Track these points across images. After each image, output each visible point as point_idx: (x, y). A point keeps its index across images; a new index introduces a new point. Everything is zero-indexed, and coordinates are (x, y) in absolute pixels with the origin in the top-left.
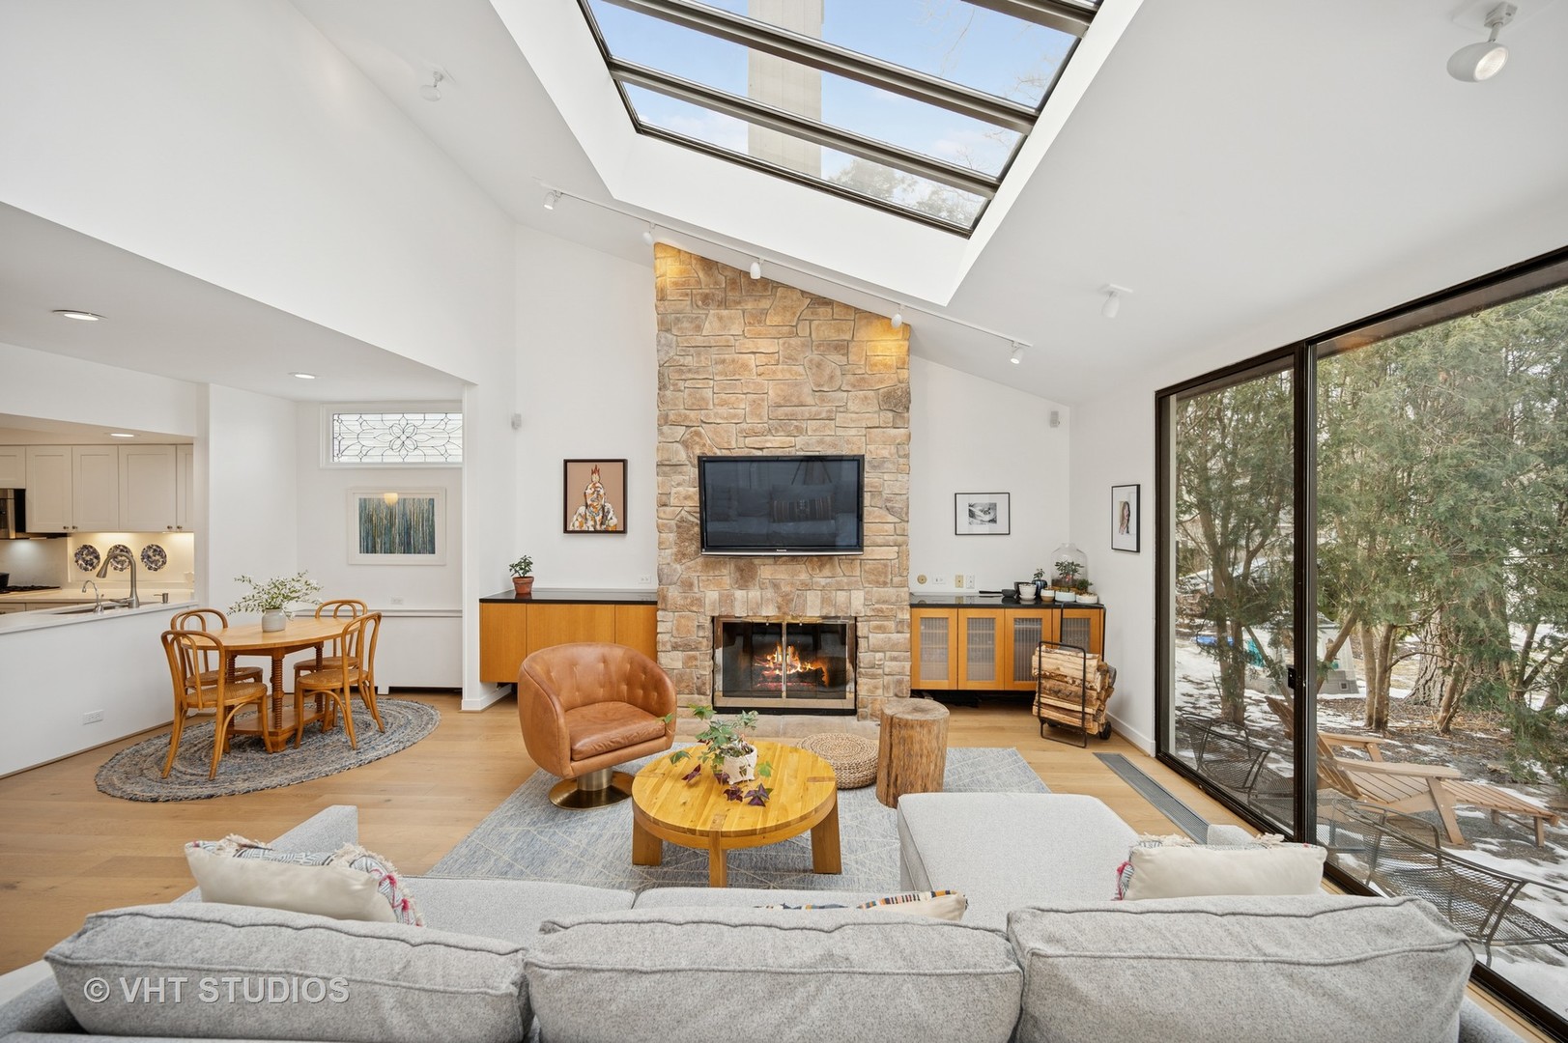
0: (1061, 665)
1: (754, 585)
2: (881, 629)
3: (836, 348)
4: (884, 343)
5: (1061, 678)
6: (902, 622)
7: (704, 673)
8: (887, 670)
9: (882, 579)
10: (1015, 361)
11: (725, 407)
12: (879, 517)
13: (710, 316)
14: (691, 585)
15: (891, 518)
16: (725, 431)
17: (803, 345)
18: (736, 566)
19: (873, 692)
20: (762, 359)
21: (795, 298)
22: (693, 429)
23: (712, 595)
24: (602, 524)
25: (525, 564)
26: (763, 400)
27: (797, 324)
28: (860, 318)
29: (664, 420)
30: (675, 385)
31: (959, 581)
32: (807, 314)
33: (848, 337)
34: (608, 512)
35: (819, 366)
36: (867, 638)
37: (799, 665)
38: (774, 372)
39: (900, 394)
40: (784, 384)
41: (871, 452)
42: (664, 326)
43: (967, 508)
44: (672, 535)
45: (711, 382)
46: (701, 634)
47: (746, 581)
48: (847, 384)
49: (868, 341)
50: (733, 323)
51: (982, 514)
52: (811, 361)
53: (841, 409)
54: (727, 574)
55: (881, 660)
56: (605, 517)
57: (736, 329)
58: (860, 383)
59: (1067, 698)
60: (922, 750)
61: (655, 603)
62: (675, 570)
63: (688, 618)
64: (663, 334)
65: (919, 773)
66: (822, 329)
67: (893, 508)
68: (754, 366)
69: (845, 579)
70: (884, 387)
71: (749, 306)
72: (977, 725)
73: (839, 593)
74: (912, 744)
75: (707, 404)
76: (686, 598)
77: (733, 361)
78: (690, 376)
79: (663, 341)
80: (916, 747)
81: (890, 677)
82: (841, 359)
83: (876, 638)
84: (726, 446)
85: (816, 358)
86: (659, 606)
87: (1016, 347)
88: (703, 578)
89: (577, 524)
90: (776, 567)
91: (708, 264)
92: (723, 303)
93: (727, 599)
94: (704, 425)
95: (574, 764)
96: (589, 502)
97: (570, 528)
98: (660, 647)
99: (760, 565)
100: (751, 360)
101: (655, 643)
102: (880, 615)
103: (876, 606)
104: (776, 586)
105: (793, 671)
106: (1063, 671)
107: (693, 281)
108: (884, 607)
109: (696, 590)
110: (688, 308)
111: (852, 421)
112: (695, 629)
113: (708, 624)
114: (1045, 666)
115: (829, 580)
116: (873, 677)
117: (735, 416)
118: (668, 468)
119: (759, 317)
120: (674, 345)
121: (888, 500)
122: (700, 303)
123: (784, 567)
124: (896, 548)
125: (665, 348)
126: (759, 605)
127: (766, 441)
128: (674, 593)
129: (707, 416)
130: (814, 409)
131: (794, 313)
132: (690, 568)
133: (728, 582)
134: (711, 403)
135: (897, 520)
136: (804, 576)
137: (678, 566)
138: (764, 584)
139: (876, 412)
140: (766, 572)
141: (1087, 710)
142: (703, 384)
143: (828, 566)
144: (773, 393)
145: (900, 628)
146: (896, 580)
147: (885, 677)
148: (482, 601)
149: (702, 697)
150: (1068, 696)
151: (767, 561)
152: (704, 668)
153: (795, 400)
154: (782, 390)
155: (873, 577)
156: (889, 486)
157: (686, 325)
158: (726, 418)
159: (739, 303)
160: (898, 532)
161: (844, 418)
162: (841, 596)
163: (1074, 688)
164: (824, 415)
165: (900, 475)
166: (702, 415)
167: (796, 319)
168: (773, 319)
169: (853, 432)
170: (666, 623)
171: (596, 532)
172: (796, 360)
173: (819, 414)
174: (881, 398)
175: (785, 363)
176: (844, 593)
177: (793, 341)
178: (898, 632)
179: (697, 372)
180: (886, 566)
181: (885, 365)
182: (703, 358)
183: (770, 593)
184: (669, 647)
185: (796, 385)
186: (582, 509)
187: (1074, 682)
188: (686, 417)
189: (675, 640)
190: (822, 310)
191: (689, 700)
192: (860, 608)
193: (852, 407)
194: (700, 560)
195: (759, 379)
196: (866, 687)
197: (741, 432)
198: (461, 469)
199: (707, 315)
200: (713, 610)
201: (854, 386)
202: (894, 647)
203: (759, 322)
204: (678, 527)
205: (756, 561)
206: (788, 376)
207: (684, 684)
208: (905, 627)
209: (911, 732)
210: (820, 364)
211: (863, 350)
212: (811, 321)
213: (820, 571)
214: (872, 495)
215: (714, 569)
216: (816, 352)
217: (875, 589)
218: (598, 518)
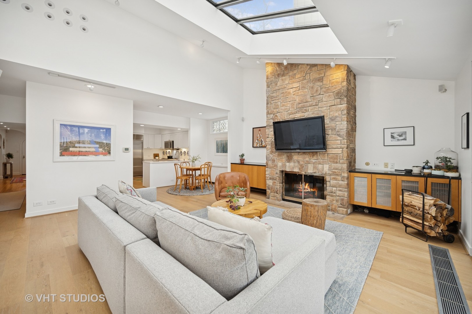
0: (413, 201)
1: (292, 161)
2: (335, 179)
3: (318, 80)
4: (336, 74)
5: (413, 206)
6: (343, 177)
7: (278, 187)
8: (337, 194)
9: (336, 161)
10: (387, 67)
11: (284, 107)
12: (335, 138)
13: (280, 80)
14: (274, 161)
15: (339, 138)
16: (284, 114)
17: (307, 82)
18: (287, 155)
19: (332, 202)
20: (294, 89)
21: (304, 67)
22: (275, 115)
23: (280, 164)
24: (261, 145)
25: (243, 155)
26: (295, 102)
27: (305, 76)
28: (327, 68)
29: (268, 113)
30: (270, 102)
31: (386, 165)
32: (309, 71)
33: (323, 75)
34: (263, 141)
35: (312, 88)
36: (330, 182)
37: (309, 189)
38: (298, 93)
39: (342, 91)
40: (301, 96)
41: (331, 115)
42: (268, 86)
43: (390, 135)
44: (270, 146)
45: (280, 100)
46: (277, 176)
47: (290, 160)
48: (322, 92)
49: (330, 75)
50: (286, 80)
51: (398, 137)
52: (310, 87)
53: (321, 101)
54: (284, 157)
55: (335, 190)
56: (262, 143)
57: (287, 82)
58: (327, 90)
59: (415, 216)
60: (311, 214)
61: (265, 166)
62: (270, 156)
63: (274, 171)
64: (268, 88)
65: (310, 222)
66: (314, 75)
67: (339, 134)
68: (292, 92)
69: (322, 160)
70: (336, 90)
71: (291, 74)
72: (378, 222)
73: (319, 165)
74: (308, 212)
75: (279, 106)
76: (273, 164)
77: (286, 92)
78: (274, 99)
79: (267, 91)
80: (309, 213)
81: (339, 197)
82: (319, 84)
83: (333, 182)
84: (284, 118)
85: (311, 85)
86: (266, 167)
87: (387, 61)
88: (278, 159)
89: (255, 145)
90: (299, 156)
91: (280, 65)
92: (283, 75)
93: (284, 165)
94: (278, 113)
95: (220, 198)
96: (258, 139)
97: (254, 146)
98: (267, 179)
99: (294, 155)
100: (291, 91)
101: (265, 177)
102: (334, 173)
103: (333, 170)
104: (299, 162)
105: (307, 191)
106: (413, 203)
107: (275, 71)
108: (336, 171)
109: (276, 162)
110: (274, 79)
111: (325, 104)
112: (275, 174)
113: (278, 172)
114: (405, 200)
115: (316, 160)
116: (332, 196)
117: (286, 109)
118: (269, 127)
119: (293, 77)
120: (270, 91)
121: (338, 132)
122: (277, 77)
123: (301, 156)
124: (341, 149)
125: (268, 92)
126: (293, 168)
127: (296, 115)
128: (270, 163)
129: (279, 110)
130: (311, 103)
131: (304, 72)
132: (274, 156)
133: (284, 160)
134: (280, 106)
135: (342, 139)
136: (307, 159)
137: (271, 155)
138: (295, 161)
139: (333, 100)
140: (296, 157)
141: (425, 223)
142: (278, 101)
143: (315, 156)
144: (298, 99)
145: (343, 180)
146: (341, 161)
147: (337, 197)
148: (231, 163)
149: (277, 194)
150: (416, 215)
151: (296, 154)
152: (278, 186)
153: (304, 101)
154: (301, 98)
155: (332, 160)
156: (338, 126)
157: (273, 84)
158: (284, 110)
159: (288, 74)
160: (342, 143)
161: (322, 104)
162: (320, 166)
163: (419, 212)
164: (314, 104)
165: (343, 122)
166: (277, 110)
167: (305, 74)
168: (298, 76)
169: (325, 108)
170: (268, 171)
171: (260, 147)
172: (305, 87)
173: (313, 104)
174: (335, 94)
175: (301, 89)
176: (321, 165)
177: (304, 82)
178: (342, 181)
179: (276, 98)
180: (337, 156)
181: (337, 82)
182: (277, 93)
183: (296, 164)
184: (269, 179)
185: (305, 96)
186: (257, 141)
187: (419, 209)
188: (273, 111)
189: (270, 177)
190: (313, 69)
191: (274, 195)
192: (327, 171)
193: (324, 100)
194: (277, 153)
195: (294, 96)
196: (329, 199)
197: (288, 114)
198: (227, 133)
199: (279, 80)
200: (280, 169)
201: (325, 92)
202: (340, 186)
203: (294, 78)
204: (271, 144)
205: (293, 154)
206: (302, 93)
207: (272, 190)
208: (345, 179)
209: (308, 208)
210: (313, 87)
211: (328, 79)
212: (310, 73)
213: (313, 157)
214: (332, 130)
215: (281, 156)
216: (311, 83)
217: (333, 164)
218: (260, 143)
